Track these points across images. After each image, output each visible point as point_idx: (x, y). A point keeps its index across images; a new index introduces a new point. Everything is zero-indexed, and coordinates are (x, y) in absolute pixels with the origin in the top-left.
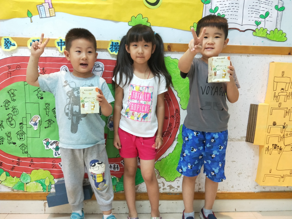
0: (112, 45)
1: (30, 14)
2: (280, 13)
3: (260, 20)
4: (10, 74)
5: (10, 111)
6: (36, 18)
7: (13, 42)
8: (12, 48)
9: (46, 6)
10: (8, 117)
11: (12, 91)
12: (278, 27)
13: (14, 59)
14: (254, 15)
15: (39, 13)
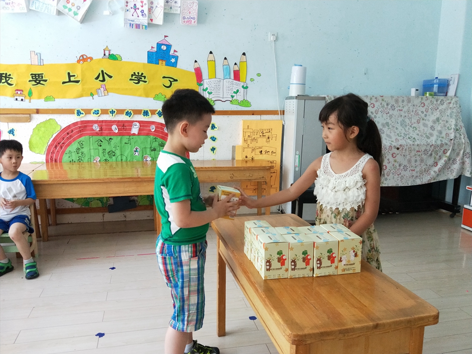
0: (144, 112)
1: (92, 95)
2: (245, 90)
3: (234, 94)
4: (80, 131)
5: (80, 155)
6: (96, 96)
7: (82, 112)
8: (81, 115)
9: (102, 89)
10: (78, 159)
11: (81, 142)
12: (245, 98)
13: (82, 122)
14: (230, 92)
15: (98, 93)
